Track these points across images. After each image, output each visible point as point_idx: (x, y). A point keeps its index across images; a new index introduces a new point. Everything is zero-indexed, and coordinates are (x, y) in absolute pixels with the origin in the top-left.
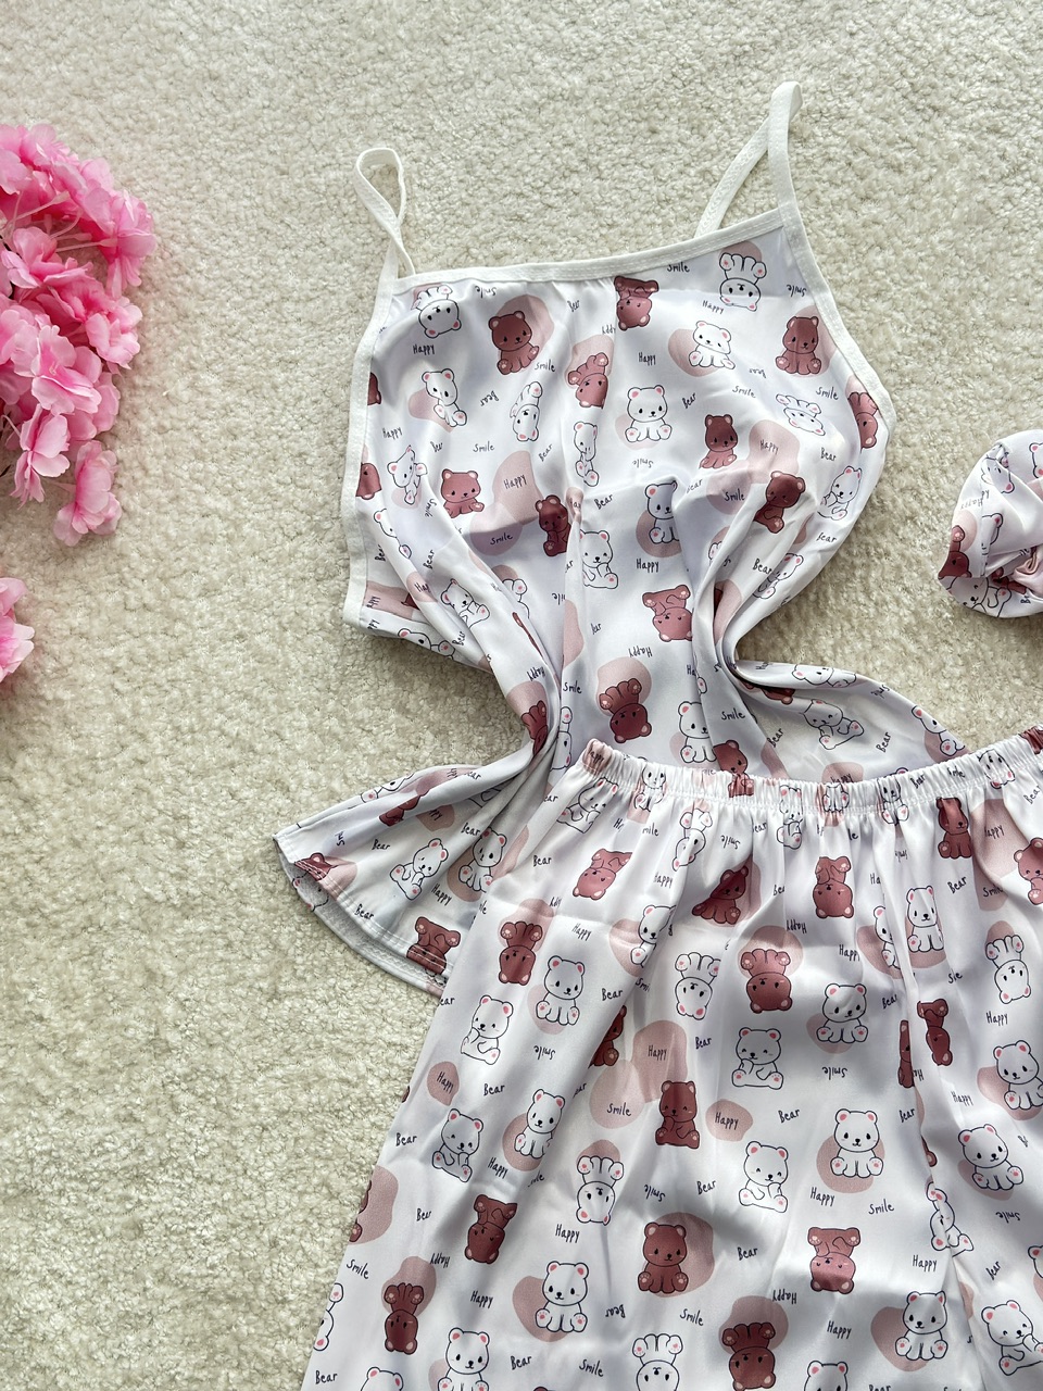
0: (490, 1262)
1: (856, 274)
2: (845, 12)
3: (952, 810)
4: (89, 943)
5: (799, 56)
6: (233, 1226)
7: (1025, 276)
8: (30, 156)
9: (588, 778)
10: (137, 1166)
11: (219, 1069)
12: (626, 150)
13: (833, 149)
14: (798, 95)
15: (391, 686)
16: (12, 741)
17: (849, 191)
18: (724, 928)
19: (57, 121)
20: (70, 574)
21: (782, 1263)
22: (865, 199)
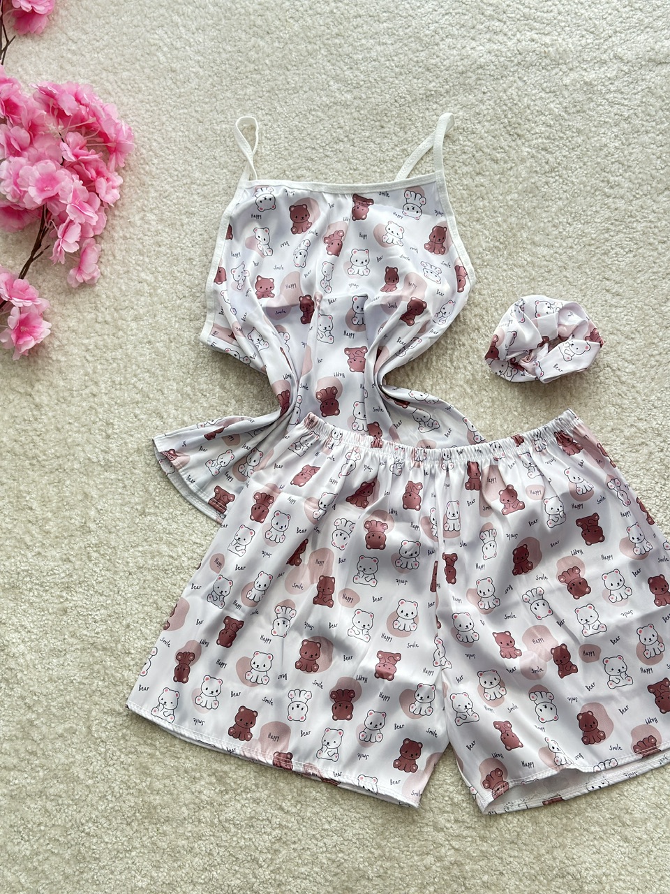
0: (228, 647)
1: (469, 209)
2: (483, 82)
3: (474, 467)
4: (58, 476)
5: (457, 100)
6: (110, 616)
7: (549, 222)
8: (80, 97)
9: (305, 430)
10: (68, 583)
11: (113, 543)
12: (367, 134)
13: (466, 148)
14: (453, 119)
15: (218, 375)
16: (34, 377)
17: (471, 169)
18: (360, 509)
19: (94, 82)
20: (72, 301)
21: (363, 664)
22: (478, 174)
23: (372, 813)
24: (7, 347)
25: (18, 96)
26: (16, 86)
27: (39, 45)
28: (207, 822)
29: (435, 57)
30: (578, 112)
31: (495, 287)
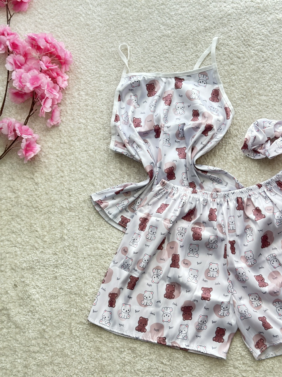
0: (132, 290)
1: (228, 80)
2: (231, 22)
3: (240, 200)
4: (48, 215)
5: (219, 31)
6: (77, 279)
7: (266, 84)
8: (47, 40)
9: (161, 187)
10: (56, 264)
11: (76, 245)
12: (179, 49)
13: (225, 52)
14: (218, 40)
15: (119, 164)
16: (34, 170)
17: (228, 62)
18: (188, 222)
19: (52, 32)
20: (49, 134)
21: (195, 294)
22: (232, 64)
23: (204, 363)
24: (21, 157)
25: (18, 41)
26: (17, 36)
27: (25, 16)
28: (129, 371)
29: (208, 11)
30: (275, 33)
31: (243, 116)
